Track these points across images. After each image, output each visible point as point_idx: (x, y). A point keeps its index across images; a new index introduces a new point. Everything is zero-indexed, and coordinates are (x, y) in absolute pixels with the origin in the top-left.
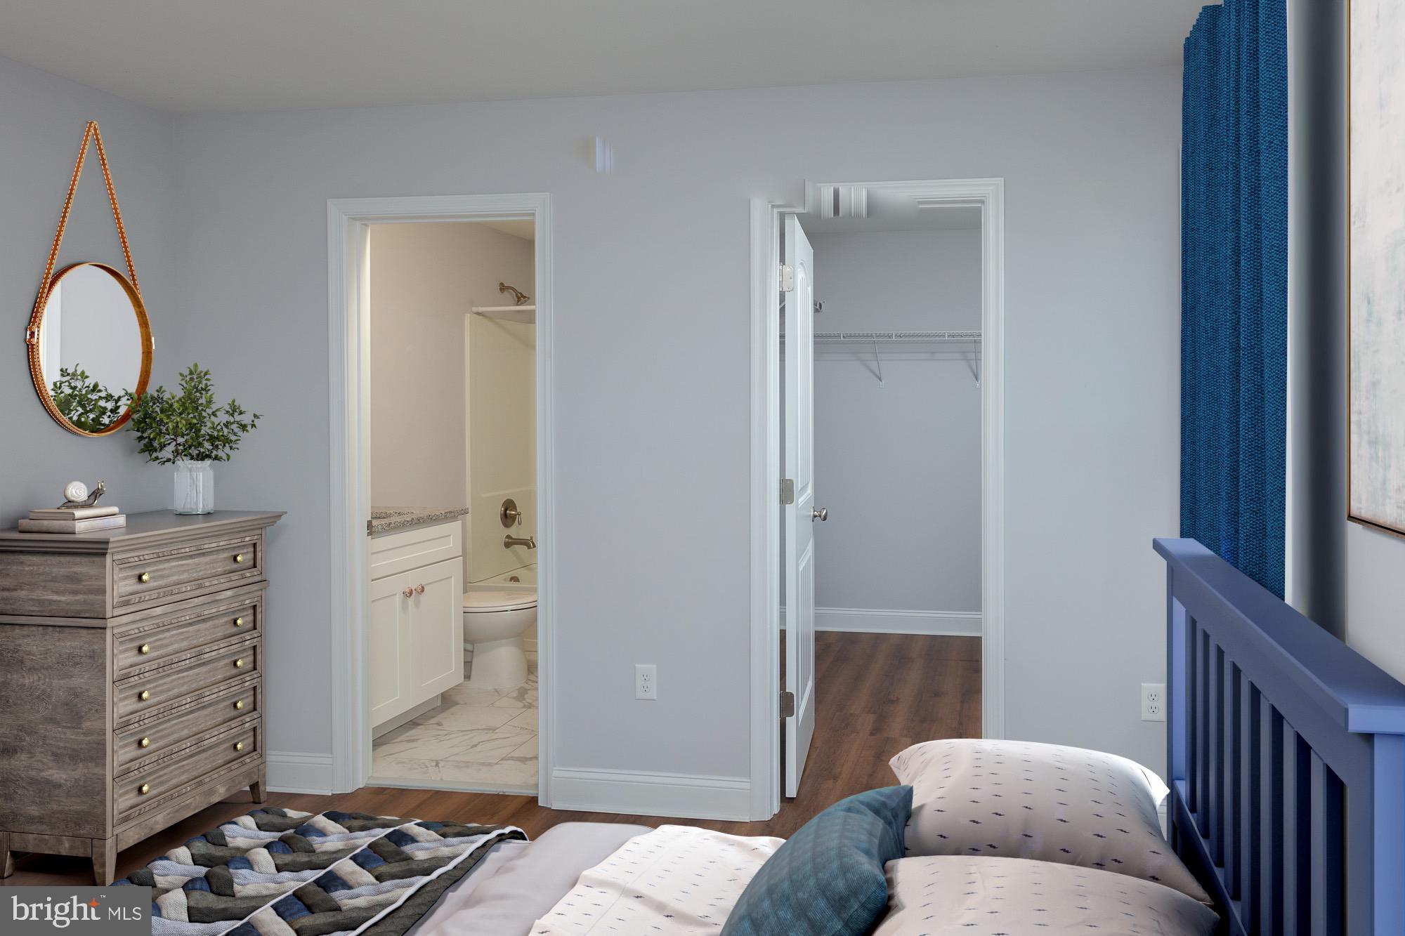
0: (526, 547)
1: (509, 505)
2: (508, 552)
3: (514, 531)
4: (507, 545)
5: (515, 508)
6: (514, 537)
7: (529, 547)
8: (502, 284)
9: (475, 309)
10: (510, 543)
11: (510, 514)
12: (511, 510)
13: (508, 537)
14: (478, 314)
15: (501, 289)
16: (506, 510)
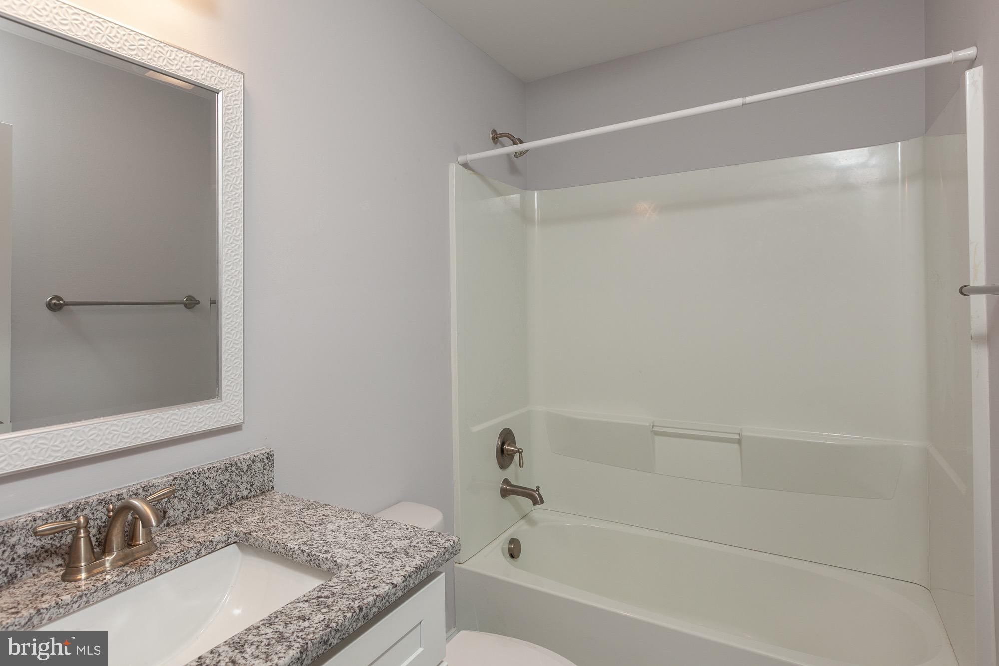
0: (531, 502)
1: (507, 436)
2: (507, 503)
3: (512, 473)
4: (505, 493)
5: (513, 442)
6: (514, 483)
7: (535, 503)
8: (494, 131)
9: (461, 159)
10: (508, 490)
11: (508, 450)
12: (509, 445)
13: (506, 481)
14: (465, 165)
15: (493, 139)
16: (503, 444)
